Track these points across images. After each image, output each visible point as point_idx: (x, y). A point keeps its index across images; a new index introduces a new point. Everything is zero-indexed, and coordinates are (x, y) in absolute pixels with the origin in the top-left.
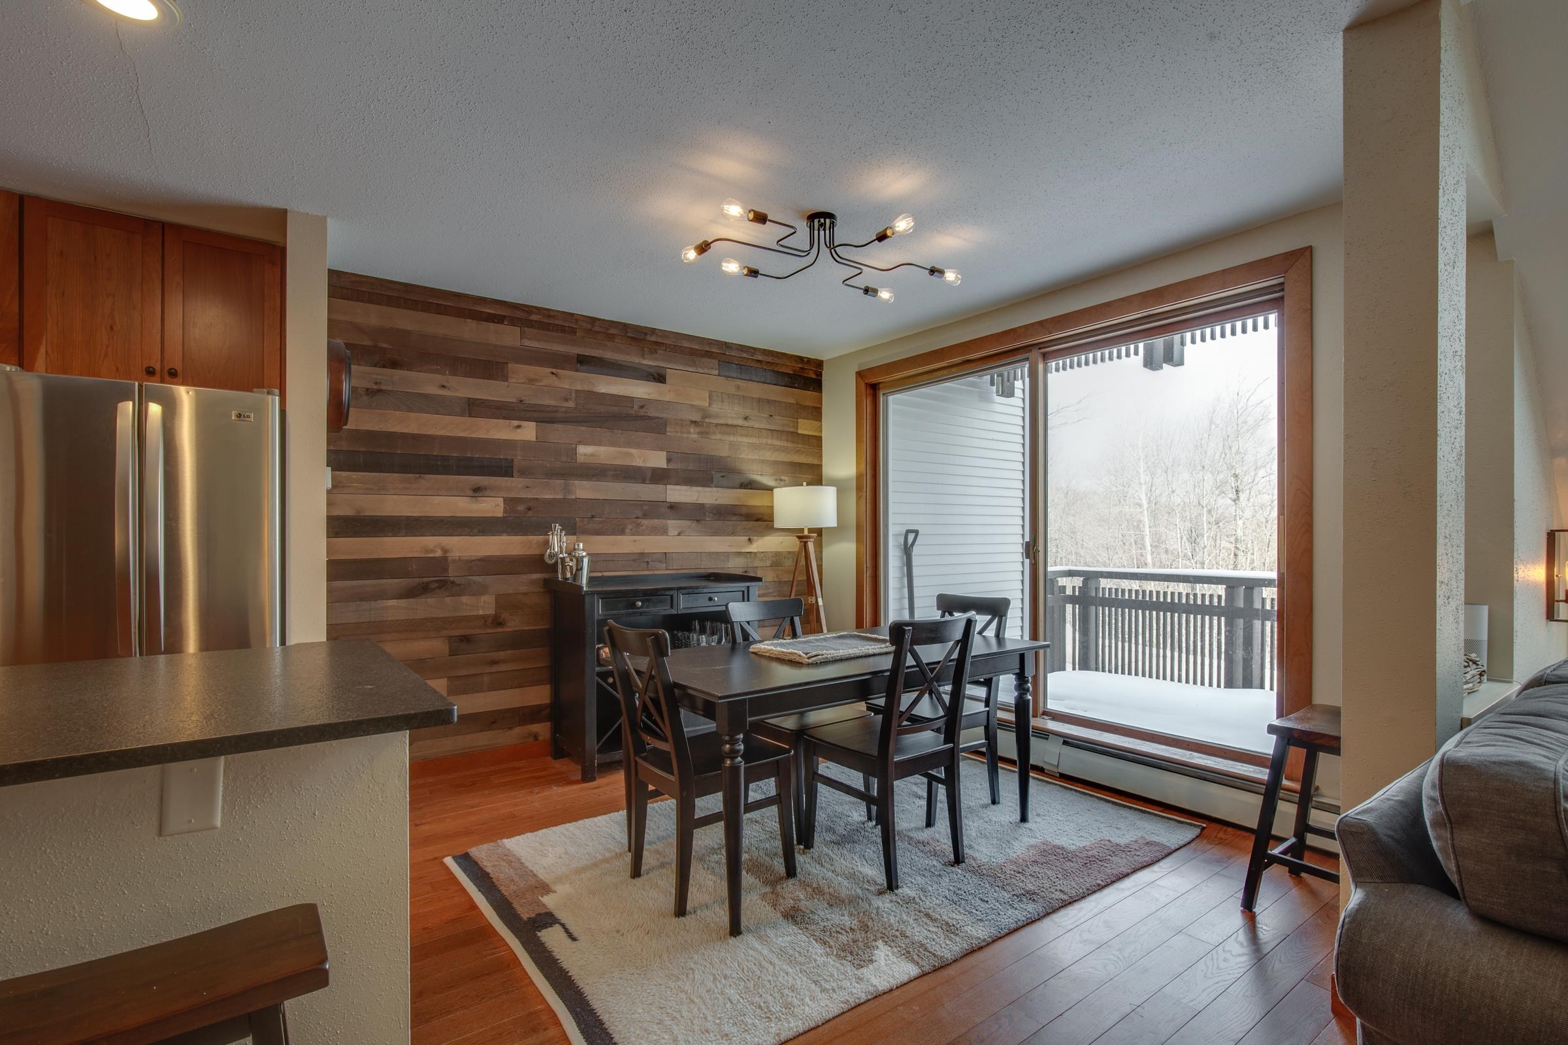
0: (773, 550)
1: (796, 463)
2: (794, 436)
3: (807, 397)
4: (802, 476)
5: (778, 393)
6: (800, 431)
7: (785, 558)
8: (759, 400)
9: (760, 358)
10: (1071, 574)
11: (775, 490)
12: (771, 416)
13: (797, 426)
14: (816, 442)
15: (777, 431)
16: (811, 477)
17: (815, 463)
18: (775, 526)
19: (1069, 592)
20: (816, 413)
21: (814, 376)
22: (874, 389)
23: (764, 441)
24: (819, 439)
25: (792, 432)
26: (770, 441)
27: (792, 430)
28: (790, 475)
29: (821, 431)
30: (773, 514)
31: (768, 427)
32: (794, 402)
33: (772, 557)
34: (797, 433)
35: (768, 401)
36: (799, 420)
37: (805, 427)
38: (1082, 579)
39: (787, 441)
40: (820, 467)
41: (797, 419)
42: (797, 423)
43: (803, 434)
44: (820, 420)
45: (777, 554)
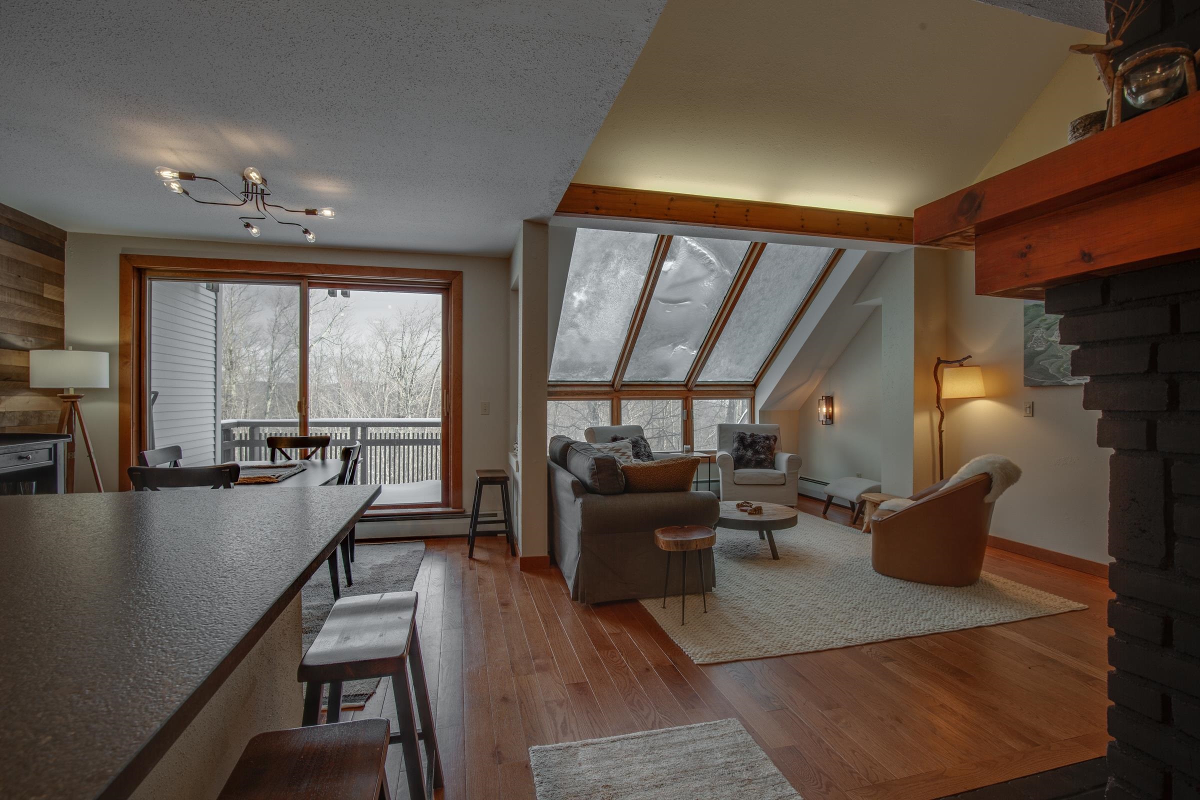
0: (20, 410)
1: (42, 325)
2: (39, 299)
3: (49, 262)
4: (47, 338)
5: (25, 254)
6: (45, 295)
7: (32, 417)
8: (9, 259)
9: (10, 217)
10: (239, 424)
11: (31, 351)
12: (20, 276)
13: (43, 290)
14: (58, 308)
15: (25, 292)
16: (54, 339)
17: (59, 327)
18: (31, 386)
19: (237, 438)
20: (59, 280)
21: (58, 245)
22: (141, 274)
23: (13, 300)
24: (61, 304)
25: (38, 295)
26: (18, 301)
27: (38, 293)
28: (36, 336)
29: (63, 297)
30: (28, 375)
31: (16, 287)
32: (42, 267)
33: (20, 416)
34: (42, 296)
35: (17, 261)
36: (45, 285)
37: (49, 292)
38: (249, 428)
39: (34, 303)
40: (62, 330)
41: (43, 283)
42: (43, 287)
43: (48, 299)
44: (63, 287)
45: (25, 414)
